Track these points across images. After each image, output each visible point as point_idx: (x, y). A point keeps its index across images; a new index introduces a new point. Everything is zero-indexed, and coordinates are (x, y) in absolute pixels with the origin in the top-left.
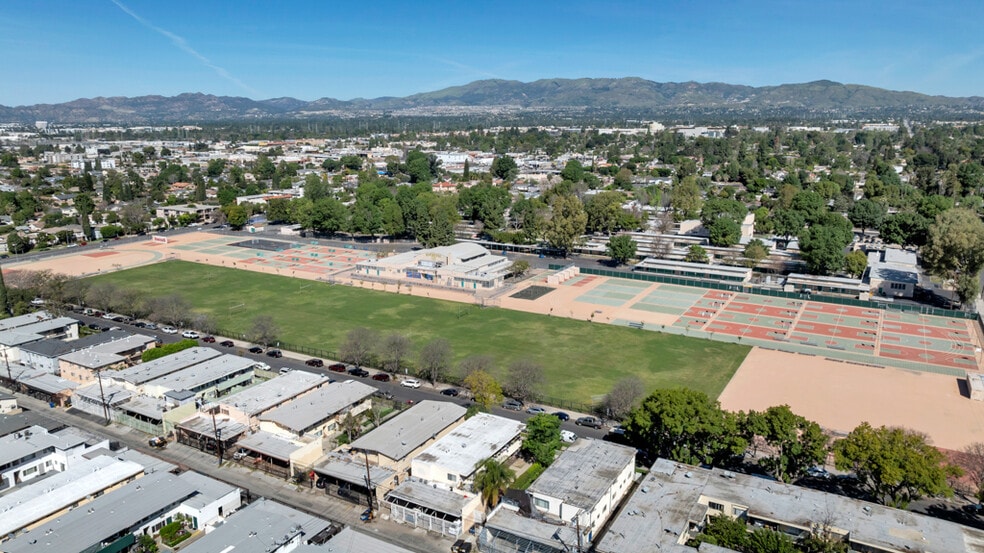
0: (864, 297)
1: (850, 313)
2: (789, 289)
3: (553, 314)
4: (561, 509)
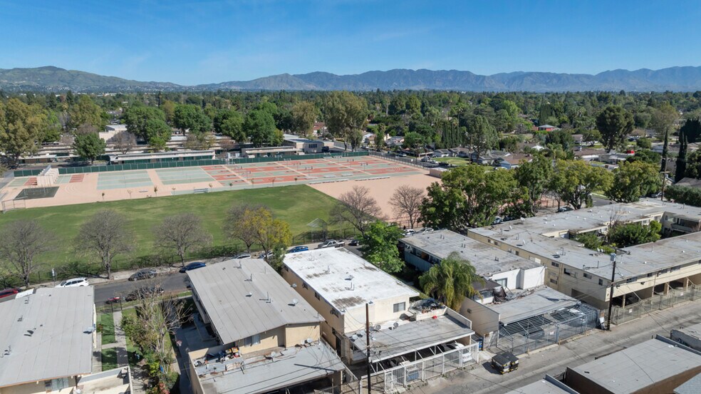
0: (302, 154)
2: (251, 157)
4: (520, 279)
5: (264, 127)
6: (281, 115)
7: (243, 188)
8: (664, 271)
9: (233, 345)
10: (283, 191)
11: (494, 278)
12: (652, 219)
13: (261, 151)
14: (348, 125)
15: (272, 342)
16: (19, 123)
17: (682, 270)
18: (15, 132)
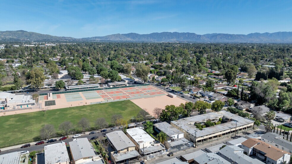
0: (128, 85)
1: (130, 89)
2: (111, 87)
3: (72, 106)
4: (178, 136)
5: (115, 76)
6: (120, 68)
7: (110, 102)
8: (211, 134)
9: (119, 151)
10: (123, 103)
11: (172, 136)
12: (220, 117)
13: (114, 84)
14: (143, 75)
15: (126, 150)
16: (39, 78)
17: (216, 134)
18: (38, 81)
